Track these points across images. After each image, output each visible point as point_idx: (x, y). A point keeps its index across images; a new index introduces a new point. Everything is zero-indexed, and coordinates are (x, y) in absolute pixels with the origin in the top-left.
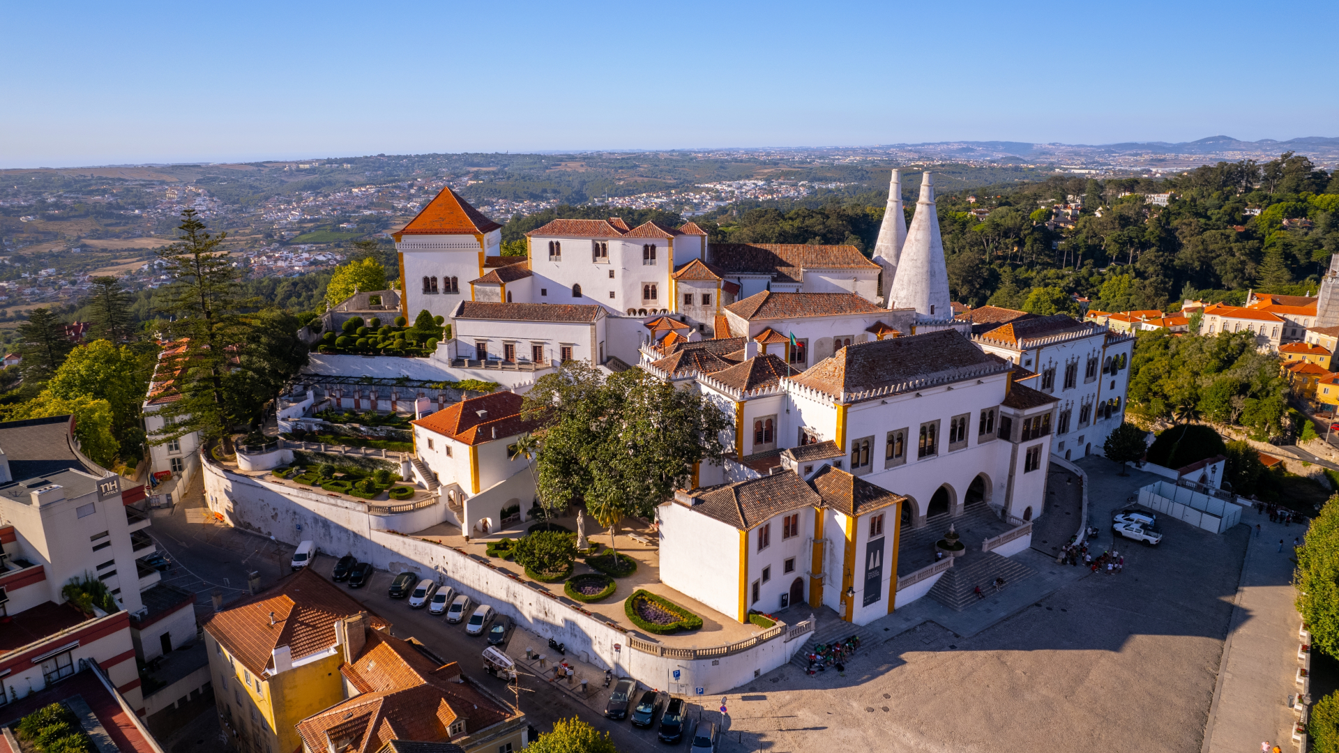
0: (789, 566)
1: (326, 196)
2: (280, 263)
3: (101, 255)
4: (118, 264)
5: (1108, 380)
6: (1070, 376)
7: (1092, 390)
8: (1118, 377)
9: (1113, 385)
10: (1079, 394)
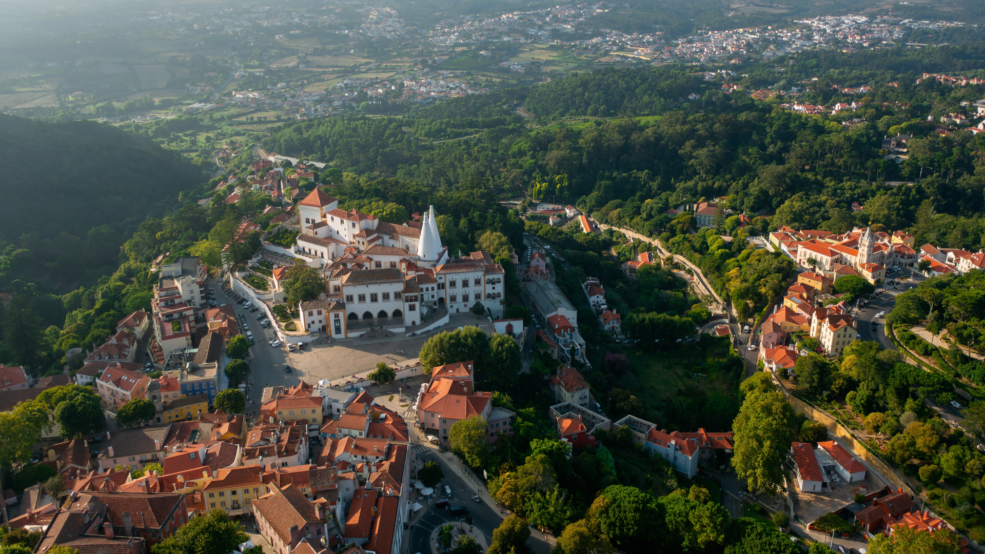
0: (320, 322)
1: (480, 21)
2: (423, 89)
3: (316, 70)
4: (323, 80)
5: (490, 286)
6: (465, 284)
7: (480, 289)
8: (497, 285)
9: (494, 288)
10: (472, 290)
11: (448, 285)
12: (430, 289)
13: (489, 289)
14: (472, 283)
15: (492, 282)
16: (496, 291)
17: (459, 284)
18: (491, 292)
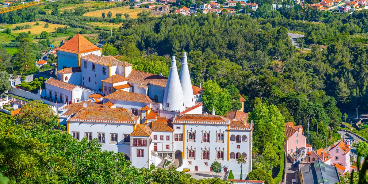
5: (234, 144)
6: (206, 138)
7: (223, 146)
8: (242, 144)
9: (239, 147)
10: (214, 146)
11: (186, 137)
12: (165, 138)
13: (233, 147)
14: (213, 137)
15: (238, 139)
16: (241, 151)
17: (199, 137)
18: (236, 151)
